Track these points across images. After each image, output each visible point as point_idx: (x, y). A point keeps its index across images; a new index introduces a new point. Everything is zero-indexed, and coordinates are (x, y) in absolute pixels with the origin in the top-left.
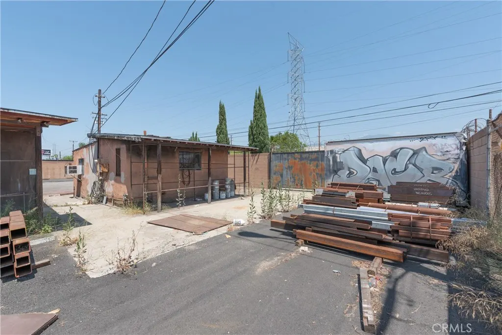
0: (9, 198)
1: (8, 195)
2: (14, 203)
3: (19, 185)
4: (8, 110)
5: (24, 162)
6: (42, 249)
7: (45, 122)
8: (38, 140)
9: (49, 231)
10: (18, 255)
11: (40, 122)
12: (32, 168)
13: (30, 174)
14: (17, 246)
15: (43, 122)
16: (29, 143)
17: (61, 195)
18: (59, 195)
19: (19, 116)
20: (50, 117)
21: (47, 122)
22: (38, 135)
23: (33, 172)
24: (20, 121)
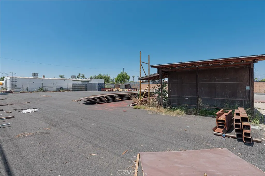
0: (237, 101)
1: (236, 99)
2: (240, 103)
3: (241, 94)
4: (238, 57)
5: (244, 83)
6: (255, 132)
7: (256, 60)
8: (251, 71)
9: (258, 123)
10: (245, 131)
11: (252, 60)
12: (248, 86)
13: (247, 89)
14: (244, 126)
15: (255, 60)
16: (246, 73)
17: (262, 103)
18: (261, 102)
19: (242, 60)
20: (260, 56)
21: (257, 60)
22: (252, 68)
23: (248, 88)
24: (242, 62)
